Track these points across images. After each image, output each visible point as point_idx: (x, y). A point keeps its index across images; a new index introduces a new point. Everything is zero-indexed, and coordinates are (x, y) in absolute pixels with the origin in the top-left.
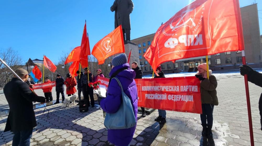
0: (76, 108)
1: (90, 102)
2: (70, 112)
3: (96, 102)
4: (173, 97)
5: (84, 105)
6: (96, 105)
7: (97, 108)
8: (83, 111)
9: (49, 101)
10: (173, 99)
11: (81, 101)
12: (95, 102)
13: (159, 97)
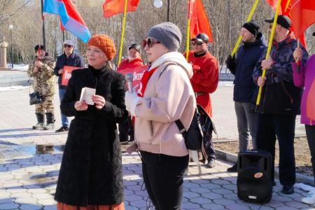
0: (221, 182)
1: (277, 170)
2: (201, 190)
3: (302, 172)
5: (259, 175)
6: (302, 185)
7: (304, 200)
8: (251, 197)
9: (127, 140)
11: (245, 156)
12: (298, 175)
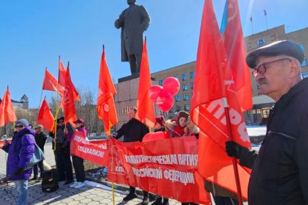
4: (170, 174)
5: (50, 180)
10: (171, 177)
13: (151, 173)
